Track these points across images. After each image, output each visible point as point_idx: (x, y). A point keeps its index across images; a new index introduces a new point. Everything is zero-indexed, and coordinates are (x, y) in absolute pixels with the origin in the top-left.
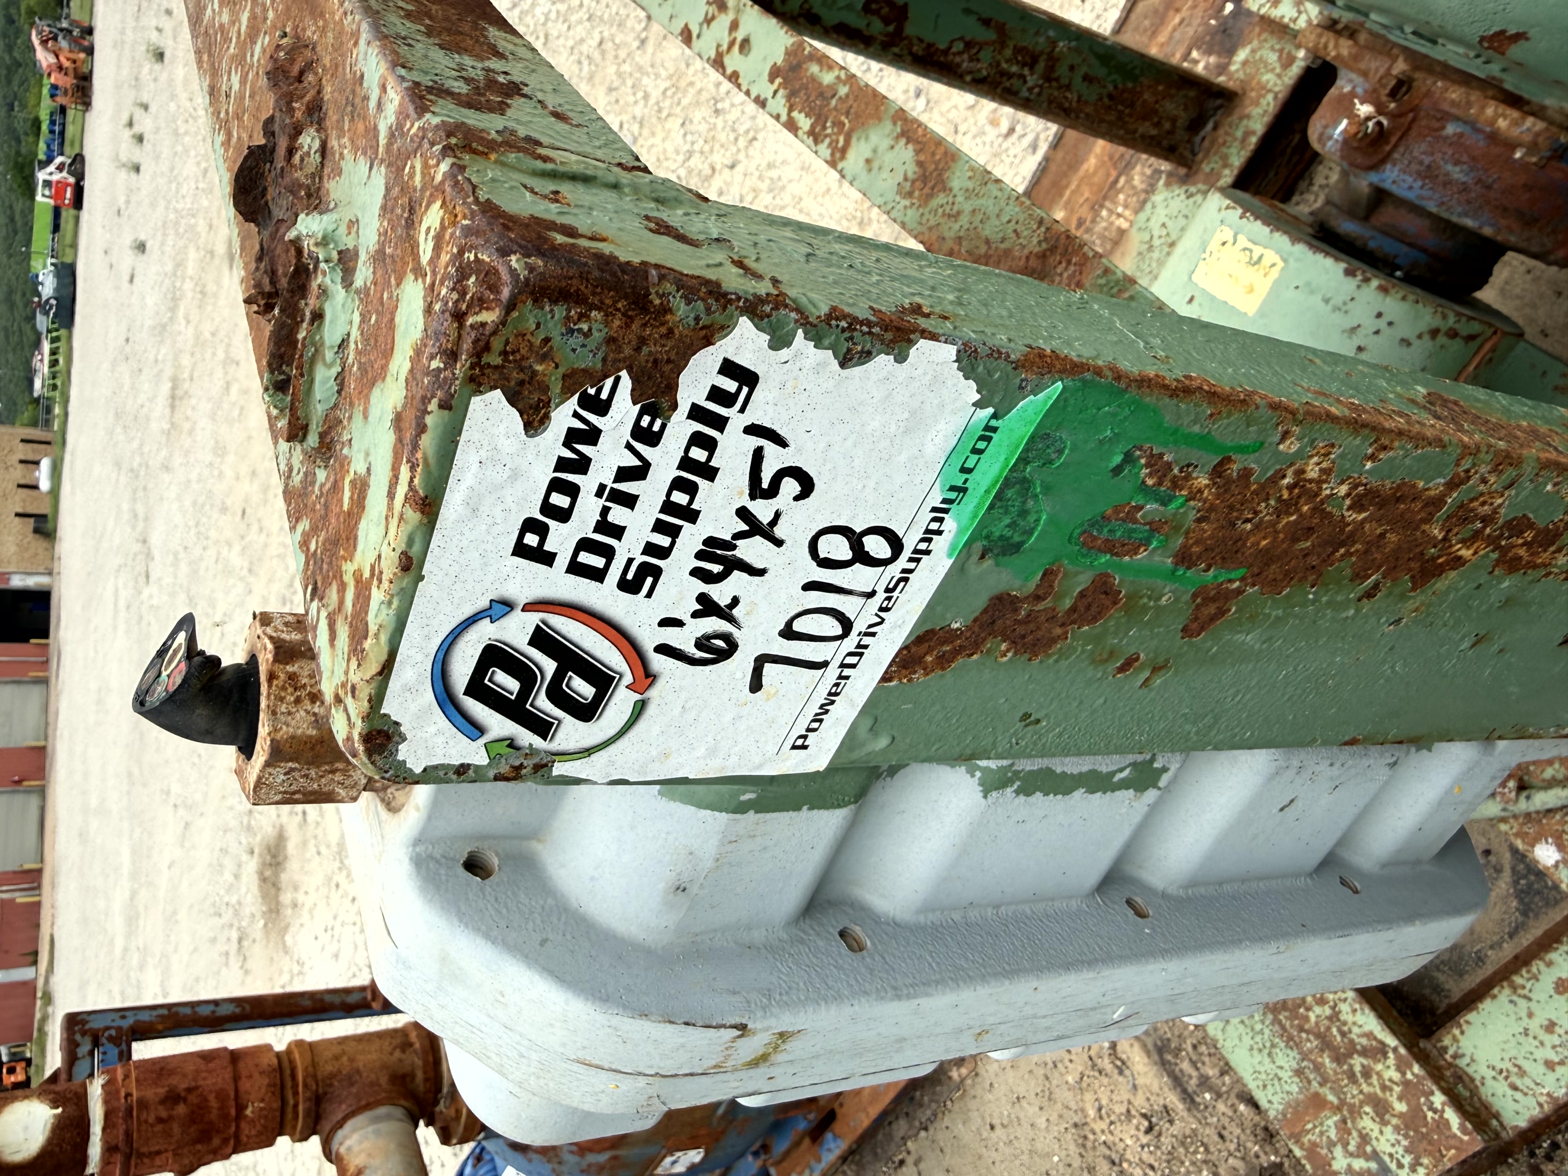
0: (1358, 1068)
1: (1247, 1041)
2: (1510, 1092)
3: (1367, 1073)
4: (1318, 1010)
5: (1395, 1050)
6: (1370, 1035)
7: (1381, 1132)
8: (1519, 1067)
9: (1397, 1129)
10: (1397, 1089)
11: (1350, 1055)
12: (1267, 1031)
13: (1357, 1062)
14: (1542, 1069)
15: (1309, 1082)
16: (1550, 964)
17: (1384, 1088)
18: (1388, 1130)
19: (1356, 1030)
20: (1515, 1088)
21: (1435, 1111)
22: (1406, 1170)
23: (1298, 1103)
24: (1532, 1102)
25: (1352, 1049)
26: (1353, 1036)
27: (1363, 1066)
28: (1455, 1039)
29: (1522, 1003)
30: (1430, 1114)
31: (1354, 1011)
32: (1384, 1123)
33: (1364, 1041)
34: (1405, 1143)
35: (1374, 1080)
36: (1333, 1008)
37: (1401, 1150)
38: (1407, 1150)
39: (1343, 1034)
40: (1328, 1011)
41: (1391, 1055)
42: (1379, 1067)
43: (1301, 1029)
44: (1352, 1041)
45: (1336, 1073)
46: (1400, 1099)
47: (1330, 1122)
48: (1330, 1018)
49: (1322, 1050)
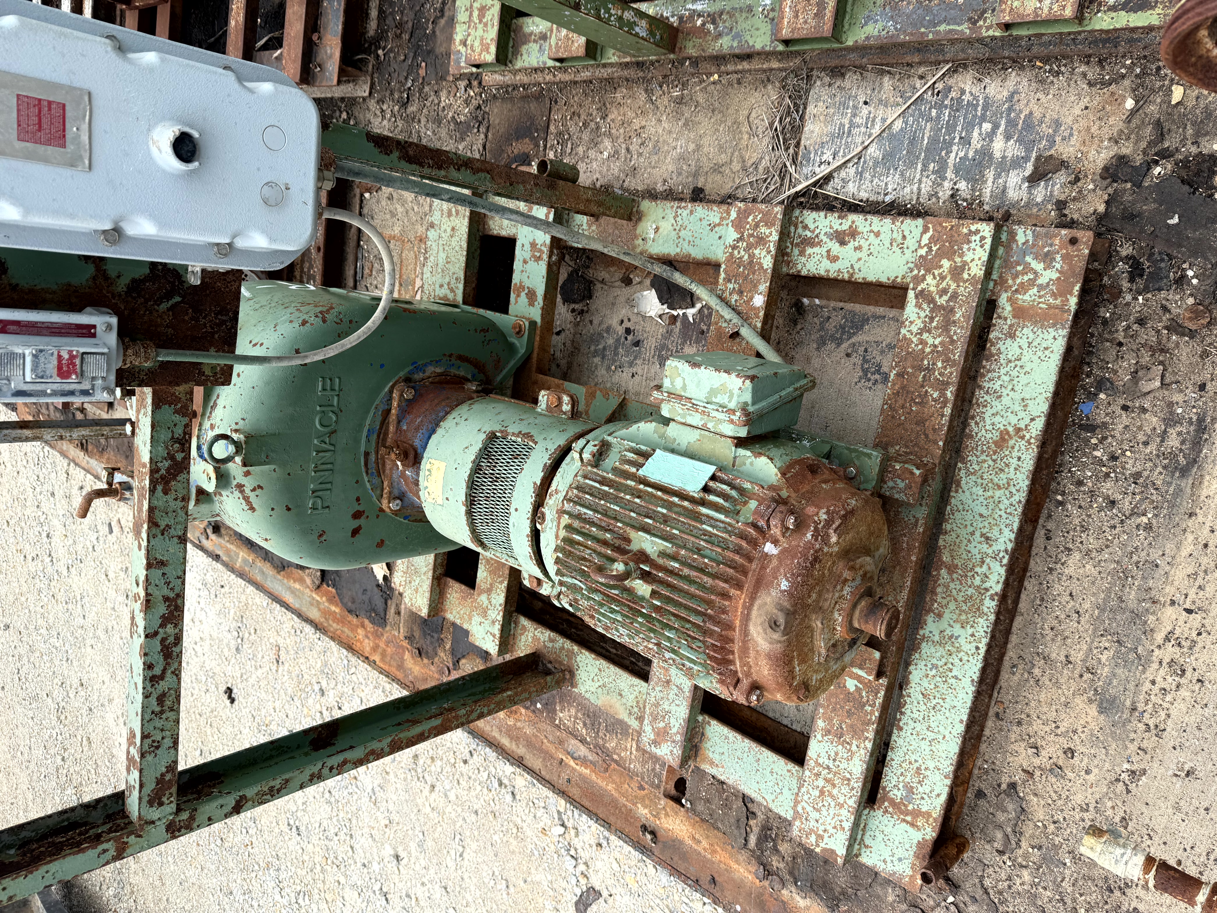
0: (945, 298)
1: (1024, 379)
2: (908, 237)
3: (944, 292)
4: (930, 341)
5: (913, 289)
6: (918, 306)
7: (973, 260)
8: (891, 244)
9: (961, 256)
10: (936, 272)
11: (942, 307)
12: (1003, 371)
13: (942, 301)
14: (882, 236)
15: (1011, 326)
16: (828, 271)
17: (943, 278)
18: (968, 258)
19: (922, 314)
20: (904, 237)
21: (930, 249)
22: (981, 234)
23: (1035, 323)
24: (904, 227)
25: (936, 308)
26: (927, 312)
27: (941, 296)
28: (904, 277)
29: (856, 267)
30: (934, 249)
31: (911, 322)
32: (965, 264)
33: (925, 306)
34: (966, 247)
35: (944, 284)
36: (921, 334)
37: (973, 245)
38: (969, 242)
39: (932, 319)
40: (925, 336)
41: (919, 288)
42: (933, 289)
43: (952, 342)
44: (932, 311)
45: (961, 306)
46: (941, 267)
47: (1027, 297)
48: (929, 331)
49: (954, 322)
